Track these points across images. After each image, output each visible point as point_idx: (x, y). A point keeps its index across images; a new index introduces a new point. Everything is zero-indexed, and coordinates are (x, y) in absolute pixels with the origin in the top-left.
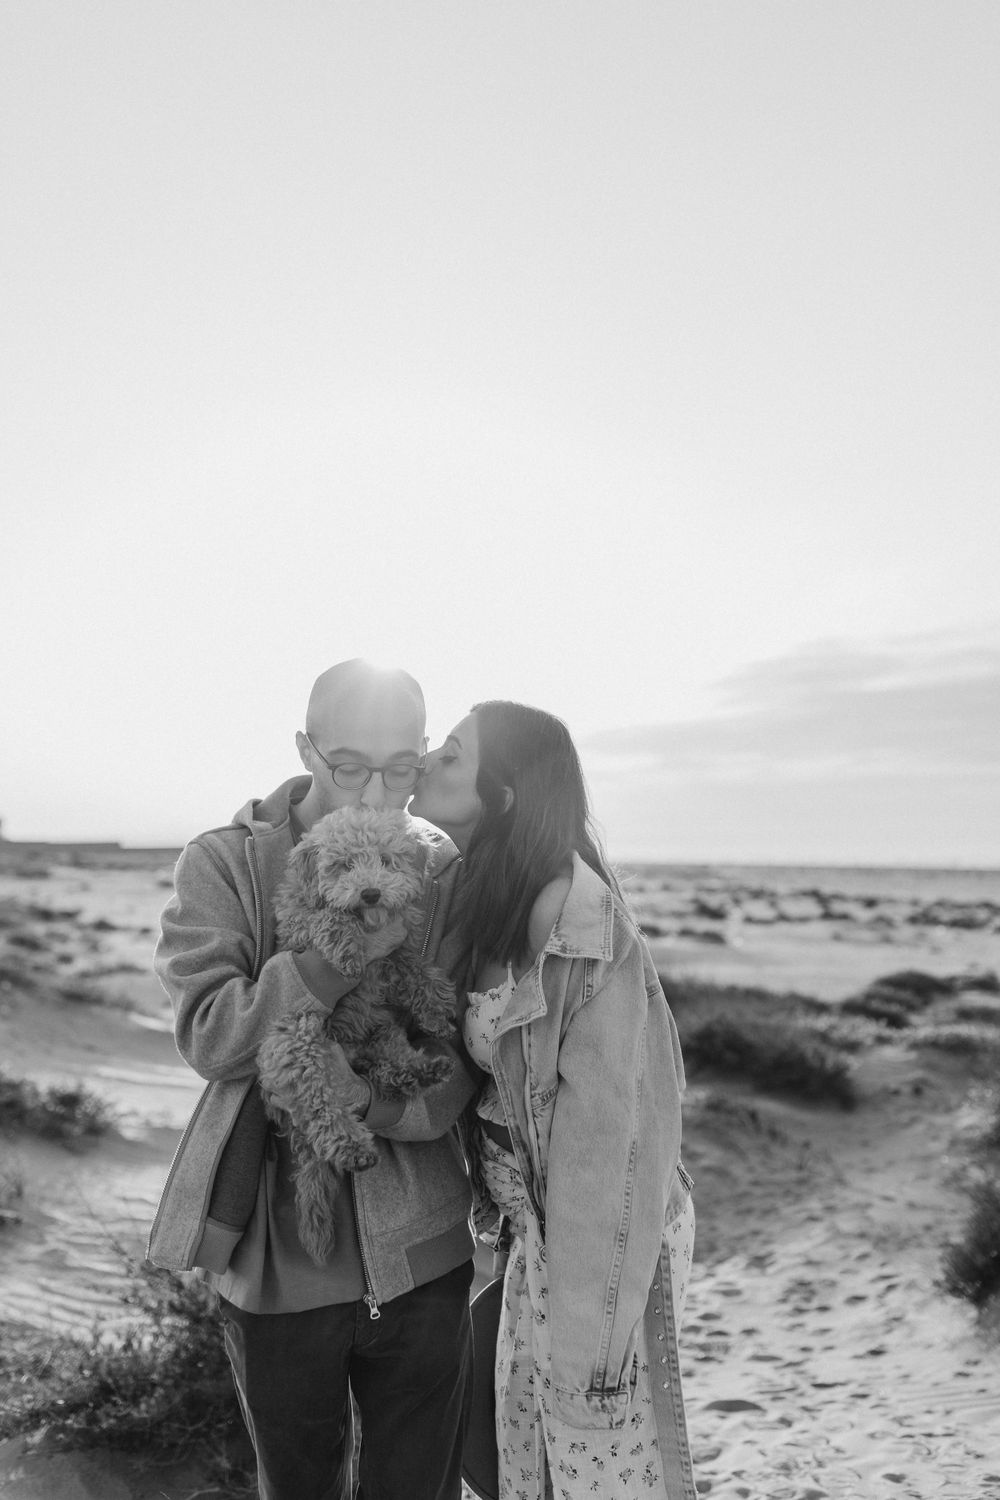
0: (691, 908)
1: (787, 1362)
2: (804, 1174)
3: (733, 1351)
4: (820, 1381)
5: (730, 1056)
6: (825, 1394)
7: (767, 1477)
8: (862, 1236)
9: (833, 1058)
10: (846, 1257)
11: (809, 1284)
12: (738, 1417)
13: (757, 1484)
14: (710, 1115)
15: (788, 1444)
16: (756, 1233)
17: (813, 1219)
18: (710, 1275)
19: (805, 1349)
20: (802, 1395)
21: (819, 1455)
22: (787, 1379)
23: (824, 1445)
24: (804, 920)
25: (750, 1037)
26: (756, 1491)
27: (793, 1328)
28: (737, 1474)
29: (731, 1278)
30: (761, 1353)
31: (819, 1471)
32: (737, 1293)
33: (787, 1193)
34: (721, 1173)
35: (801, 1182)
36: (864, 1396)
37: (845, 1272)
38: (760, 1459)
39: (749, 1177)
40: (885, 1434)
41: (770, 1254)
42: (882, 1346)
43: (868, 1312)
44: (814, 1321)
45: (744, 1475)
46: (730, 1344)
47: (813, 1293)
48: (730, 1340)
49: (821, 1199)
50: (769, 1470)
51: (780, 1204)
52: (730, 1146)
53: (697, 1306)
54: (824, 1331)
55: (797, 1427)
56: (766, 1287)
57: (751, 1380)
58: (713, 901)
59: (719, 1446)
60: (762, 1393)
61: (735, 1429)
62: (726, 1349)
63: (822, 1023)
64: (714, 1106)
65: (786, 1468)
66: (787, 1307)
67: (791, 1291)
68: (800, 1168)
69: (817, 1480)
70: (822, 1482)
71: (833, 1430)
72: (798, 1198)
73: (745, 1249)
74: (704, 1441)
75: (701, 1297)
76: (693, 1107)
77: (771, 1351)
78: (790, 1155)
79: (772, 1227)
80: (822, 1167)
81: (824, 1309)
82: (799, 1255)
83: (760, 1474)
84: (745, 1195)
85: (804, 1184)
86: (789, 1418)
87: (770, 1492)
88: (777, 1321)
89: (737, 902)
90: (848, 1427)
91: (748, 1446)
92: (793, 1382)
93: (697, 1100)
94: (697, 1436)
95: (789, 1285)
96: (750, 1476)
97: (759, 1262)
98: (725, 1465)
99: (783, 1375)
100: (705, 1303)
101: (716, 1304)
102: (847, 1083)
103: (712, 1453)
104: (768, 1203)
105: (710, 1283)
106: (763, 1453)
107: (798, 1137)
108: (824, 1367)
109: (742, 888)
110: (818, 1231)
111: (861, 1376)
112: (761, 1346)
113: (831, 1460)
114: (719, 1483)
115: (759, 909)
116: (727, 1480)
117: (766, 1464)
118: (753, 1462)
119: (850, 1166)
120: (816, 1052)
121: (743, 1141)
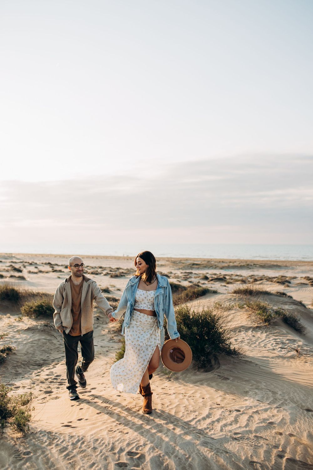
58: (17, 266)
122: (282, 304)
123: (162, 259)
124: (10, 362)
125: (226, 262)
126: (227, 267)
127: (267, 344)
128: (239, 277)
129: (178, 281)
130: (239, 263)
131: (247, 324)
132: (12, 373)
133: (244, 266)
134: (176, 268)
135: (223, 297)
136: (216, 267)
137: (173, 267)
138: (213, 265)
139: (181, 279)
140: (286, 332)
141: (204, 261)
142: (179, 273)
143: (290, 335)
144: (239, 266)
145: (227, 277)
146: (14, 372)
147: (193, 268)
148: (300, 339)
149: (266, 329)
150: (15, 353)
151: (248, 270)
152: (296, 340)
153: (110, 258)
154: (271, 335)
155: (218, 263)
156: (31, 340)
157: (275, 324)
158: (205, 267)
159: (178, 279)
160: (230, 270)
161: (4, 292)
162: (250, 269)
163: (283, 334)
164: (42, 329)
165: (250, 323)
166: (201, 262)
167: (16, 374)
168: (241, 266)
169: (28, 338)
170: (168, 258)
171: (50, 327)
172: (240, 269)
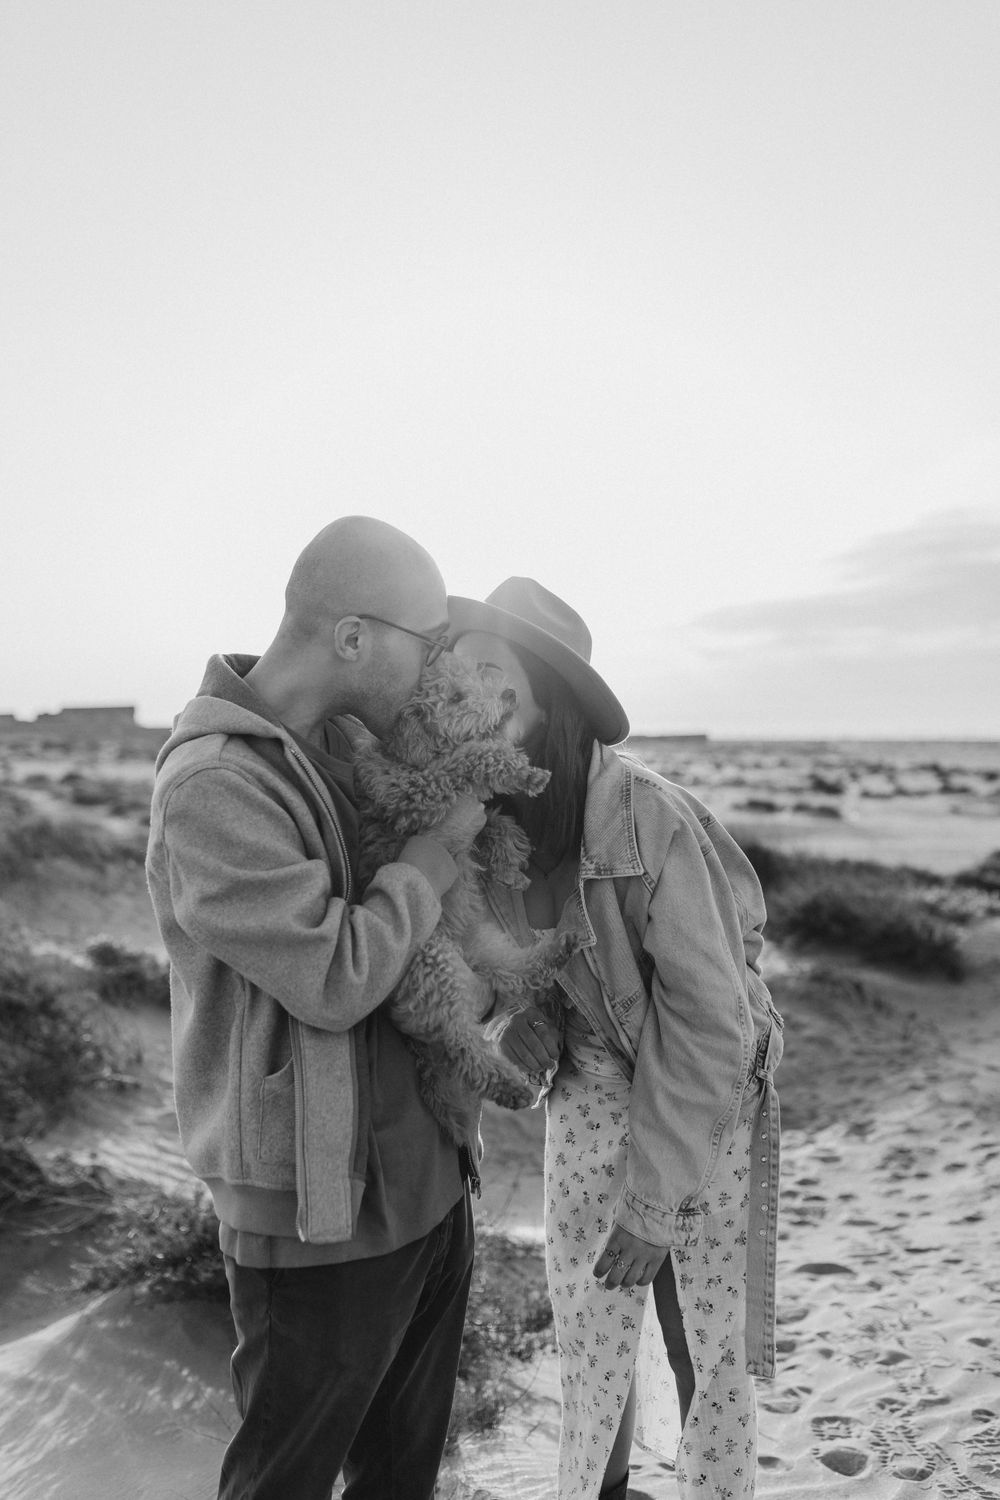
0: (807, 783)
1: (882, 1227)
2: (908, 1044)
3: (829, 1216)
4: (913, 1246)
5: (836, 929)
6: (917, 1259)
7: (851, 1338)
8: (965, 1105)
9: (940, 929)
10: (948, 1125)
11: (909, 1151)
12: (827, 1280)
13: (842, 1345)
14: (816, 987)
15: (876, 1307)
16: (857, 1102)
17: (915, 1088)
18: (810, 1142)
19: (901, 1215)
20: (895, 1259)
21: (905, 1318)
22: (882, 1243)
23: (911, 1307)
24: (922, 794)
25: (857, 909)
26: (839, 1352)
27: (890, 1194)
28: (822, 1335)
29: (830, 1145)
30: (857, 1218)
31: (904, 1334)
32: (835, 1159)
33: (891, 1063)
34: (824, 1043)
35: (905, 1052)
36: (956, 1262)
37: (945, 1140)
38: (846, 1321)
39: (854, 1046)
40: (974, 1299)
41: (871, 1122)
42: (979, 1213)
43: (967, 1180)
44: (911, 1188)
45: (829, 1337)
46: (826, 1209)
47: (912, 1160)
48: (827, 1205)
49: (925, 1069)
50: (853, 1332)
51: (883, 1073)
52: (834, 1017)
53: (795, 1171)
54: (922, 1197)
55: (886, 1290)
56: (866, 1154)
57: (845, 1244)
58: (830, 776)
59: (806, 1308)
60: (855, 1256)
61: (823, 1291)
62: (822, 1213)
63: (931, 895)
64: (818, 978)
65: (871, 1331)
66: (886, 1174)
67: (889, 1158)
68: (905, 1038)
69: (901, 1342)
70: (907, 1344)
71: (923, 1294)
72: (902, 1067)
73: (846, 1117)
74: (792, 1303)
75: (800, 1163)
76: (798, 979)
77: (867, 1216)
78: (896, 1026)
79: (873, 1095)
80: (926, 1037)
81: (922, 1176)
82: (900, 1123)
83: (845, 1335)
84: (848, 1064)
85: (907, 1055)
86: (878, 1281)
87: (852, 1353)
88: (874, 1187)
89: (854, 777)
90: (938, 1291)
91: (836, 1308)
92: (886, 1246)
93: (802, 973)
94: (785, 1297)
95: (887, 1152)
96: (835, 1337)
97: (860, 1130)
98: (810, 1326)
99: (876, 1240)
100: (804, 1168)
101: (814, 1170)
102: (957, 955)
103: (798, 1314)
104: (869, 1073)
105: (809, 1150)
106: (849, 1315)
107: (903, 1008)
108: (919, 1232)
109: (861, 763)
110: (920, 1100)
111: (955, 1241)
112: (858, 1211)
113: (918, 1323)
114: (803, 1343)
115: (877, 784)
116: (812, 1341)
117: (852, 1326)
118: (839, 1324)
119: (956, 1037)
120: (924, 925)
121: (848, 1011)
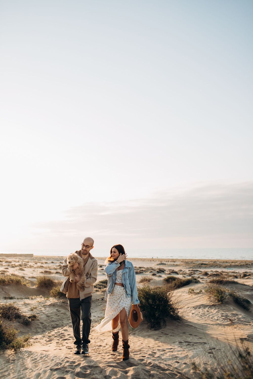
122: (244, 291)
123: (178, 261)
124: (34, 325)
125: (229, 262)
126: (229, 266)
127: (214, 316)
128: (234, 274)
129: (184, 276)
130: (240, 263)
131: (206, 303)
132: (34, 332)
133: (243, 265)
134: (188, 267)
135: (201, 286)
136: (220, 266)
137: (186, 267)
138: (218, 265)
139: (186, 275)
140: (233, 309)
141: (212, 261)
142: (187, 271)
143: (235, 310)
144: (239, 265)
145: (224, 274)
146: (35, 331)
147: (201, 267)
148: (241, 313)
149: (219, 307)
150: (38, 320)
151: (247, 268)
152: (238, 314)
153: (137, 260)
154: (221, 311)
155: (222, 263)
156: (52, 312)
157: (227, 303)
158: (211, 266)
159: (184, 275)
160: (231, 269)
161: (43, 281)
162: (249, 267)
163: (231, 310)
164: (60, 305)
165: (208, 302)
166: (209, 262)
167: (36, 332)
168: (241, 265)
169: (50, 310)
170: (183, 259)
171: (66, 303)
172: (240, 268)
